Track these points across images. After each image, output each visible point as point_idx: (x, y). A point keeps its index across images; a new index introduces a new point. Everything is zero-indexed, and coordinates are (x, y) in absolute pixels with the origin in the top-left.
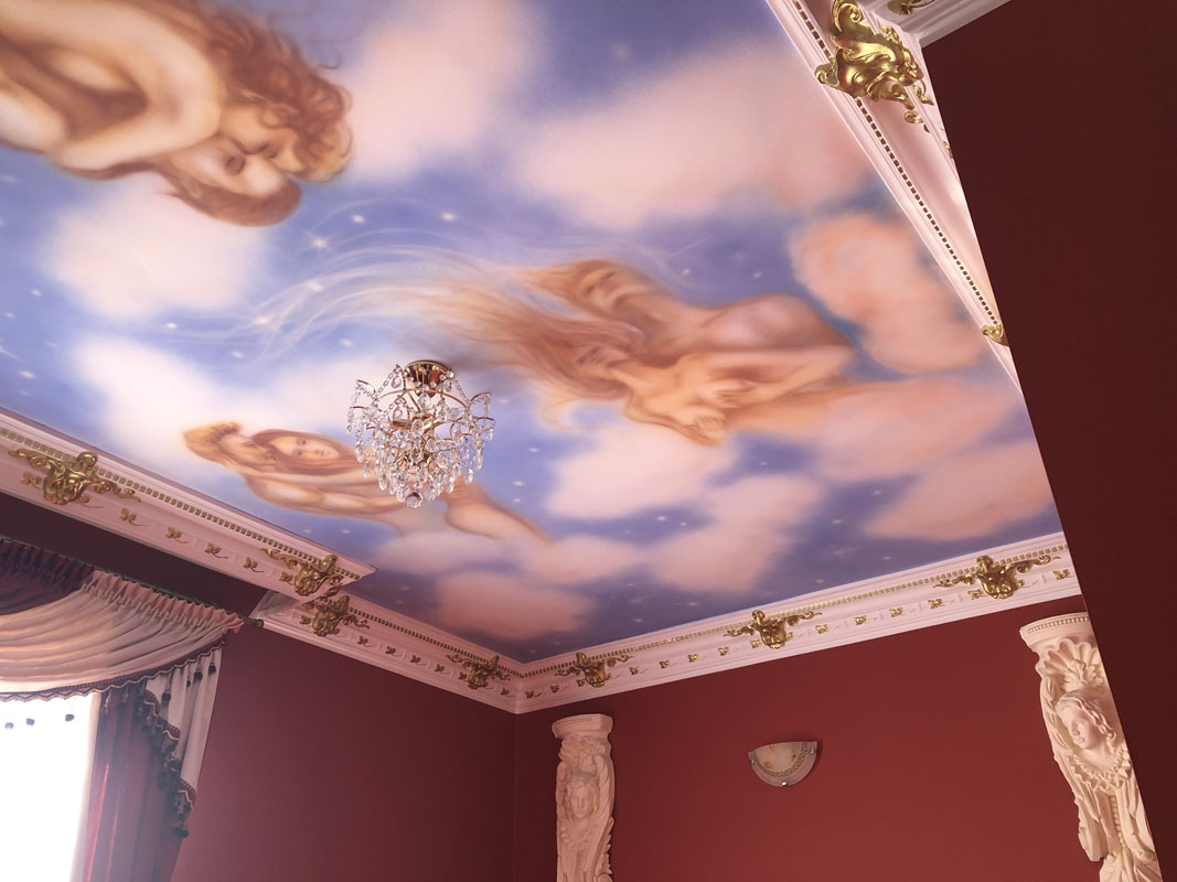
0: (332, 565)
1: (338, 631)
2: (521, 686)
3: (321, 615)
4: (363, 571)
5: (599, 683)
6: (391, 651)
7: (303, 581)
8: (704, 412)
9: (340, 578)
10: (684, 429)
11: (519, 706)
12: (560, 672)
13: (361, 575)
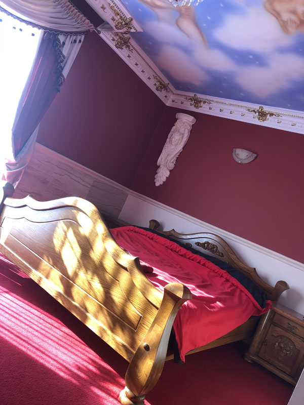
0: (130, 21)
1: (122, 49)
2: (172, 97)
3: (119, 40)
4: (139, 29)
5: (197, 107)
6: (137, 65)
7: (118, 23)
8: (293, 17)
9: (131, 28)
10: (281, 22)
11: (168, 103)
12: (186, 98)
13: (138, 31)
